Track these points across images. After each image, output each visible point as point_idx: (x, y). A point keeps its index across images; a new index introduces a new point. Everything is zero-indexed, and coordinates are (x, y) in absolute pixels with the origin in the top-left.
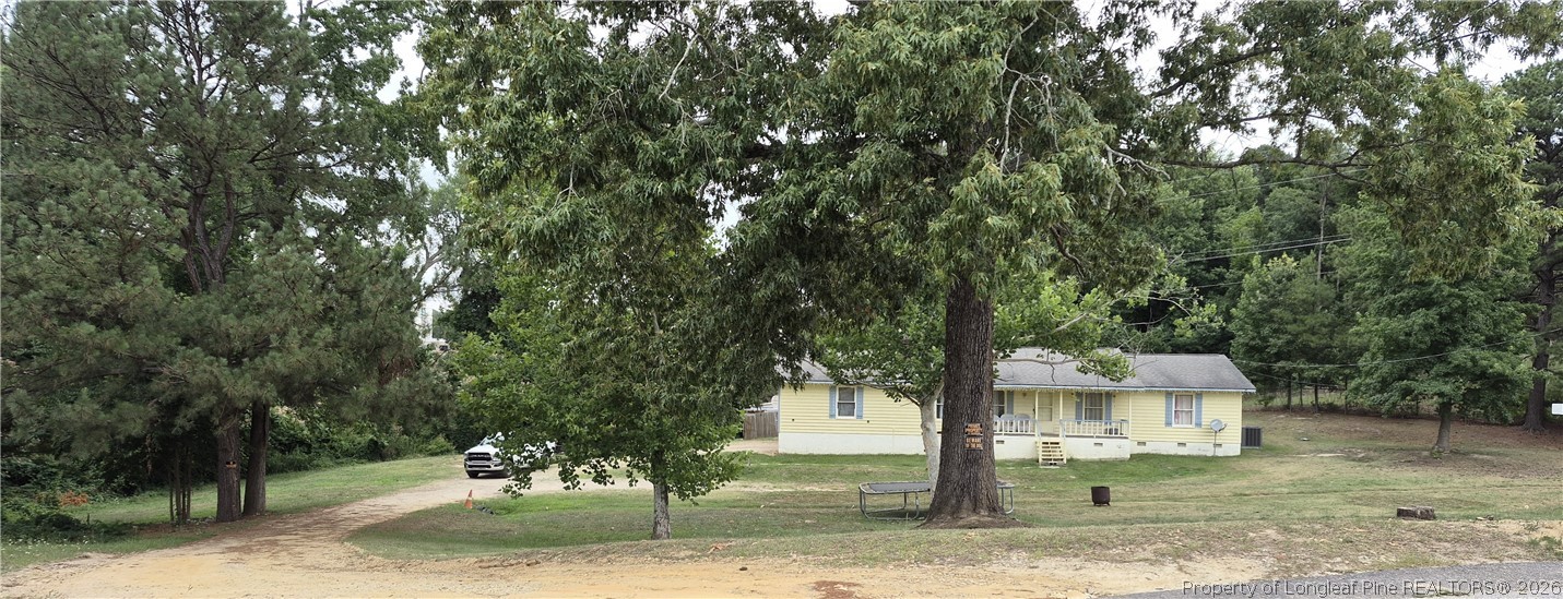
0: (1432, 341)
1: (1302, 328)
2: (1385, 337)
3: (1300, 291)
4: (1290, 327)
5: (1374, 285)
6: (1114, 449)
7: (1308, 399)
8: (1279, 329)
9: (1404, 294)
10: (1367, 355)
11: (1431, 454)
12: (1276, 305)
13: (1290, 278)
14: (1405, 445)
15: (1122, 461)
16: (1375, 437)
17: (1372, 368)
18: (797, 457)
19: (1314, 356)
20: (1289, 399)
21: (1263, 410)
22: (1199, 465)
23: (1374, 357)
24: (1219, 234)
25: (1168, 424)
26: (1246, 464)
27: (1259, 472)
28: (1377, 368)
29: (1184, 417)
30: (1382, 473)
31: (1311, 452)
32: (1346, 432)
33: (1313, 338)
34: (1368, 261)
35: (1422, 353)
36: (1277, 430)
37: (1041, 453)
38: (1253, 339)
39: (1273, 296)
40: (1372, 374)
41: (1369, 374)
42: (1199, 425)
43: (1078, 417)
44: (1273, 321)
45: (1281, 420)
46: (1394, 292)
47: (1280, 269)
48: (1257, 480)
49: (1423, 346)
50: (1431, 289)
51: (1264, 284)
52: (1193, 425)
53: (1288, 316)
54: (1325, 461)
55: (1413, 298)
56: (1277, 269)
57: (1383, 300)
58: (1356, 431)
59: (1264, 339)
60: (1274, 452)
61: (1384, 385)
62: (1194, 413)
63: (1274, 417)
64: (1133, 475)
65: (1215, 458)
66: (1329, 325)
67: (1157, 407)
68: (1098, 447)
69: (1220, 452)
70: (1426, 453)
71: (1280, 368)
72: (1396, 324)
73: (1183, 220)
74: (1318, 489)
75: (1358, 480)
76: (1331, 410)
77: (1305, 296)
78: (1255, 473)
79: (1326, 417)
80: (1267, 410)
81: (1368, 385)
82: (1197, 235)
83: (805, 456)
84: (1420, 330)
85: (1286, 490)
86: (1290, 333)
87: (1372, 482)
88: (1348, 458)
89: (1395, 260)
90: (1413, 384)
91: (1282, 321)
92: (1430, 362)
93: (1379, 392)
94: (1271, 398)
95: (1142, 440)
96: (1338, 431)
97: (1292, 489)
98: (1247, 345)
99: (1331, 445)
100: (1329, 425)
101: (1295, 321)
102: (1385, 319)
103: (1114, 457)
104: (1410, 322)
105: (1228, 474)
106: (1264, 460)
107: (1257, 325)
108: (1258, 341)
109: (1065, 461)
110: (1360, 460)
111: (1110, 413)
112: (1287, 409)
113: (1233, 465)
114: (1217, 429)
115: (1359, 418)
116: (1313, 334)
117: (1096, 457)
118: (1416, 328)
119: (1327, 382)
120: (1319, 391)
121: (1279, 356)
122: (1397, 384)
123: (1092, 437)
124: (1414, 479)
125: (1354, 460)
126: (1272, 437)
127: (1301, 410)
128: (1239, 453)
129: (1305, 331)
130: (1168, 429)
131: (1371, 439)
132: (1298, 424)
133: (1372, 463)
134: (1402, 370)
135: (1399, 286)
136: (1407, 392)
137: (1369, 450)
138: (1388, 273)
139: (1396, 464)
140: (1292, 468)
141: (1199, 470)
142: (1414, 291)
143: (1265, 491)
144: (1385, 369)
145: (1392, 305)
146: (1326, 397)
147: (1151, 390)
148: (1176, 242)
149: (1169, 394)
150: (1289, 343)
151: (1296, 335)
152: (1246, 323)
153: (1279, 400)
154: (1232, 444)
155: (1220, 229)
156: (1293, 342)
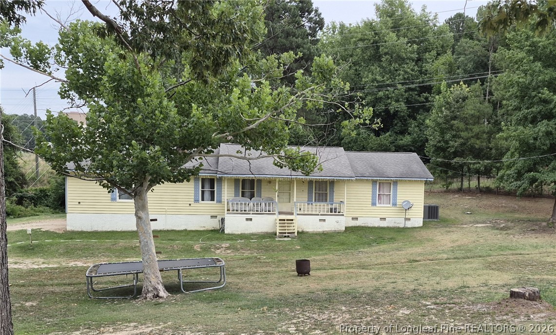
0: (550, 144)
1: (470, 135)
2: (520, 141)
3: (470, 108)
4: (463, 134)
5: (514, 103)
6: (334, 224)
7: (474, 183)
8: (456, 135)
9: (534, 109)
10: (509, 153)
11: (548, 224)
12: (455, 118)
13: (465, 99)
14: (532, 216)
15: (338, 233)
16: (514, 211)
17: (511, 163)
18: (81, 234)
19: (478, 154)
20: (462, 184)
21: (445, 192)
22: (392, 235)
23: (512, 155)
24: (426, 71)
25: (374, 204)
26: (426, 233)
27: (432, 240)
28: (514, 163)
29: (384, 198)
30: (515, 239)
31: (471, 223)
32: (496, 207)
33: (478, 142)
34: (511, 85)
35: (544, 152)
36: (451, 206)
37: (278, 228)
38: (439, 142)
39: (453, 112)
40: (511, 168)
41: (509, 167)
42: (395, 204)
43: (310, 199)
44: (453, 130)
45: (455, 199)
46: (528, 108)
47: (458, 92)
48: (428, 247)
49: (545, 148)
50: (551, 106)
51: (448, 103)
52: (391, 205)
53: (462, 125)
54: (478, 230)
55: (540, 112)
56: (456, 92)
57: (520, 114)
58: (502, 206)
59: (447, 142)
60: (447, 223)
61: (519, 175)
62: (391, 196)
63: (451, 196)
64: (343, 244)
65: (405, 229)
66: (488, 133)
67: (365, 192)
68: (322, 223)
69: (409, 224)
70: (544, 224)
71: (456, 162)
72: (528, 131)
73: (403, 59)
74: (469, 255)
75: (497, 246)
76: (488, 191)
77: (473, 111)
78: (428, 240)
79: (484, 197)
80: (448, 191)
81: (509, 175)
82: (413, 70)
83: (89, 233)
84: (543, 135)
85: (445, 256)
86: (463, 138)
87: (507, 248)
88: (494, 228)
89: (529, 84)
90: (537, 175)
91: (458, 130)
92: (549, 159)
93: (516, 180)
94: (450, 183)
95: (355, 216)
96: (491, 206)
97: (451, 255)
98: (435, 146)
99: (484, 218)
100: (485, 202)
101: (467, 129)
102: (521, 128)
103: (333, 229)
104: (536, 129)
105: (410, 242)
106: (438, 230)
107: (443, 132)
108: (443, 143)
109: (296, 234)
110: (502, 229)
111: (333, 196)
112: (460, 191)
113: (415, 234)
114: (407, 208)
115: (505, 197)
116: (478, 139)
117: (320, 230)
118: (541, 134)
119: (487, 173)
120: (481, 178)
121: (456, 154)
122: (526, 175)
123: (318, 215)
124: (535, 245)
125: (497, 229)
126: (448, 212)
127: (469, 192)
128: (421, 225)
129: (472, 137)
130: (374, 208)
131: (511, 212)
132: (467, 202)
133: (509, 232)
134: (530, 165)
135: (531, 104)
136: (533, 180)
137: (508, 221)
138: (525, 94)
139: (524, 232)
140: (454, 236)
141: (391, 239)
142: (541, 107)
143: (431, 257)
144: (519, 165)
145: (526, 118)
146: (485, 182)
147: (360, 179)
148: (399, 75)
149: (374, 182)
150: (462, 144)
151: (467, 139)
152: (435, 130)
153: (455, 185)
154: (417, 218)
155: (427, 66)
156: (465, 144)
